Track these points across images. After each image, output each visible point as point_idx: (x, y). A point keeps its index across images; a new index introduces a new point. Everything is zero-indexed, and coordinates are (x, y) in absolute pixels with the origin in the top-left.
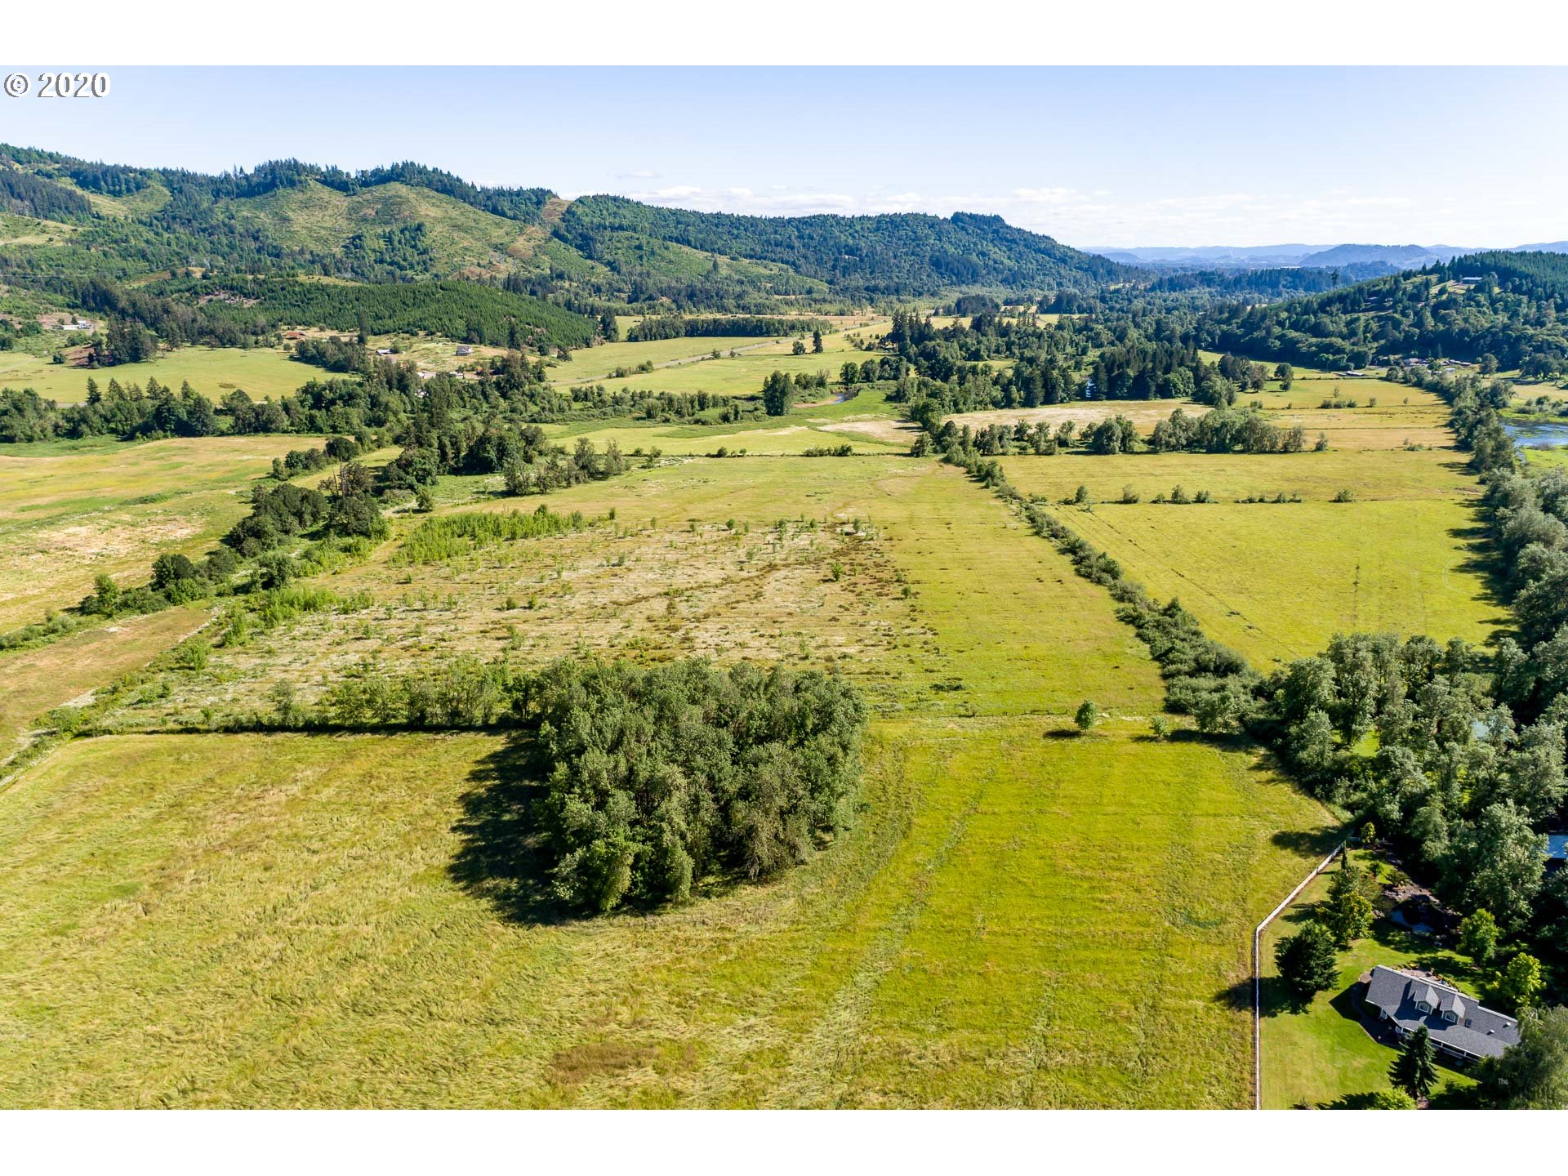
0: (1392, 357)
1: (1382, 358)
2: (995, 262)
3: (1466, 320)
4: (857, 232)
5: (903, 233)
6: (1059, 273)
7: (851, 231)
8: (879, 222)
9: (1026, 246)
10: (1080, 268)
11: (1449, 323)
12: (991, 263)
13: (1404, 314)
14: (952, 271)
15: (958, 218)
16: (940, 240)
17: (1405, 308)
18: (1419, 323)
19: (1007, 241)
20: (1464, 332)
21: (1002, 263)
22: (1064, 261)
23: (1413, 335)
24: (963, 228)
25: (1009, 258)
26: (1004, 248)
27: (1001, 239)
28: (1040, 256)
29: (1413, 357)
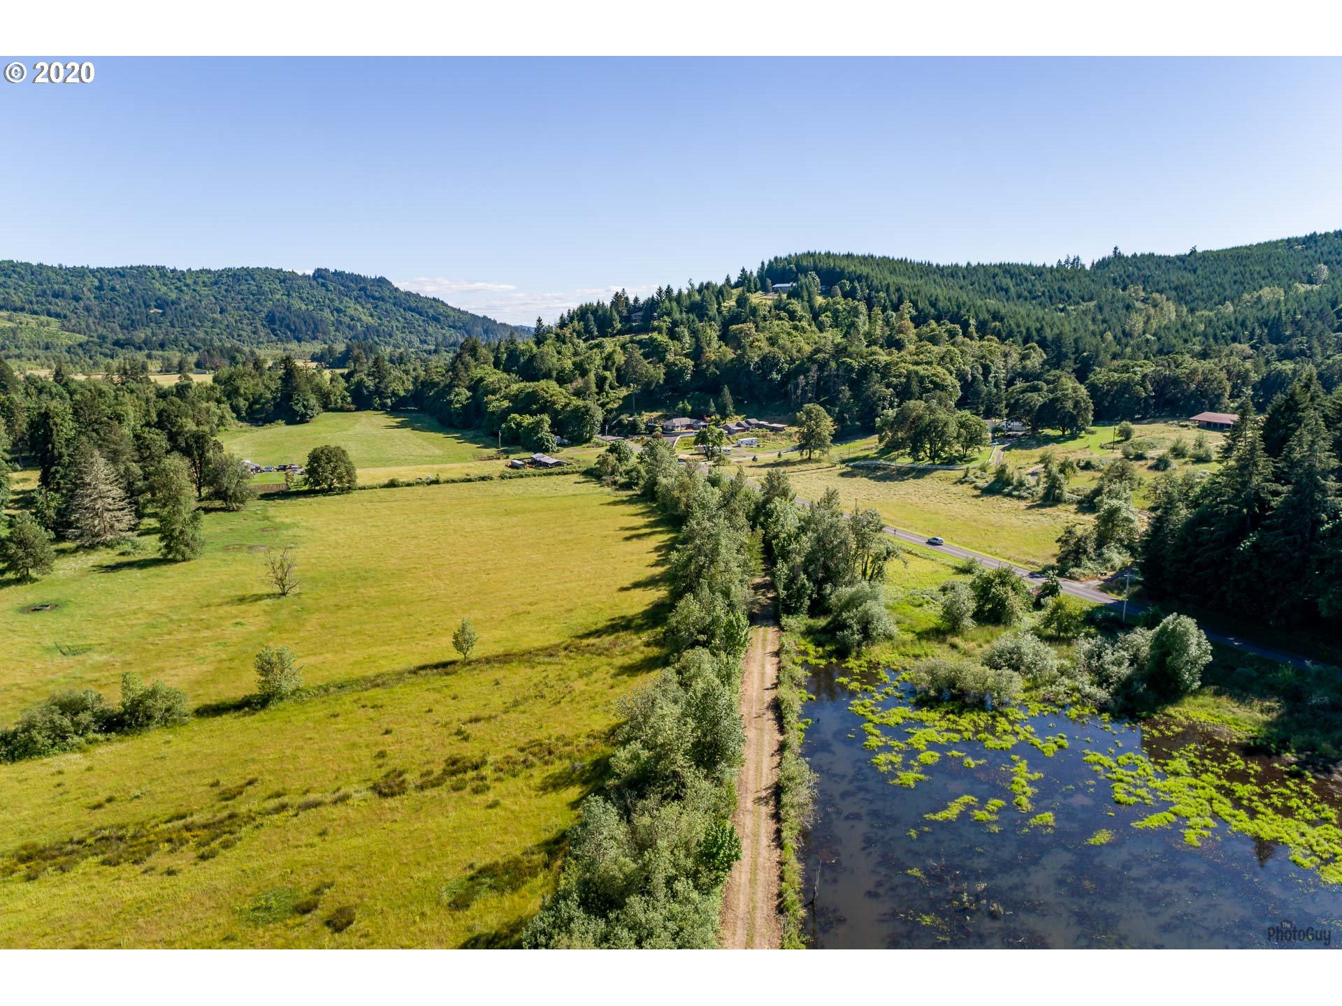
0: (646, 416)
1: (626, 418)
2: (352, 319)
3: (772, 341)
4: (187, 285)
5: (245, 287)
6: (425, 330)
7: (179, 284)
8: (220, 276)
9: (395, 304)
10: (454, 327)
11: (742, 347)
12: (347, 320)
13: (673, 335)
14: (288, 327)
15: (320, 274)
16: (288, 295)
17: (675, 324)
18: (697, 353)
19: (374, 298)
20: (768, 363)
21: (360, 320)
22: (436, 319)
23: (682, 371)
24: (323, 285)
25: (372, 315)
26: (369, 306)
27: (368, 296)
28: (408, 315)
29: (683, 414)
